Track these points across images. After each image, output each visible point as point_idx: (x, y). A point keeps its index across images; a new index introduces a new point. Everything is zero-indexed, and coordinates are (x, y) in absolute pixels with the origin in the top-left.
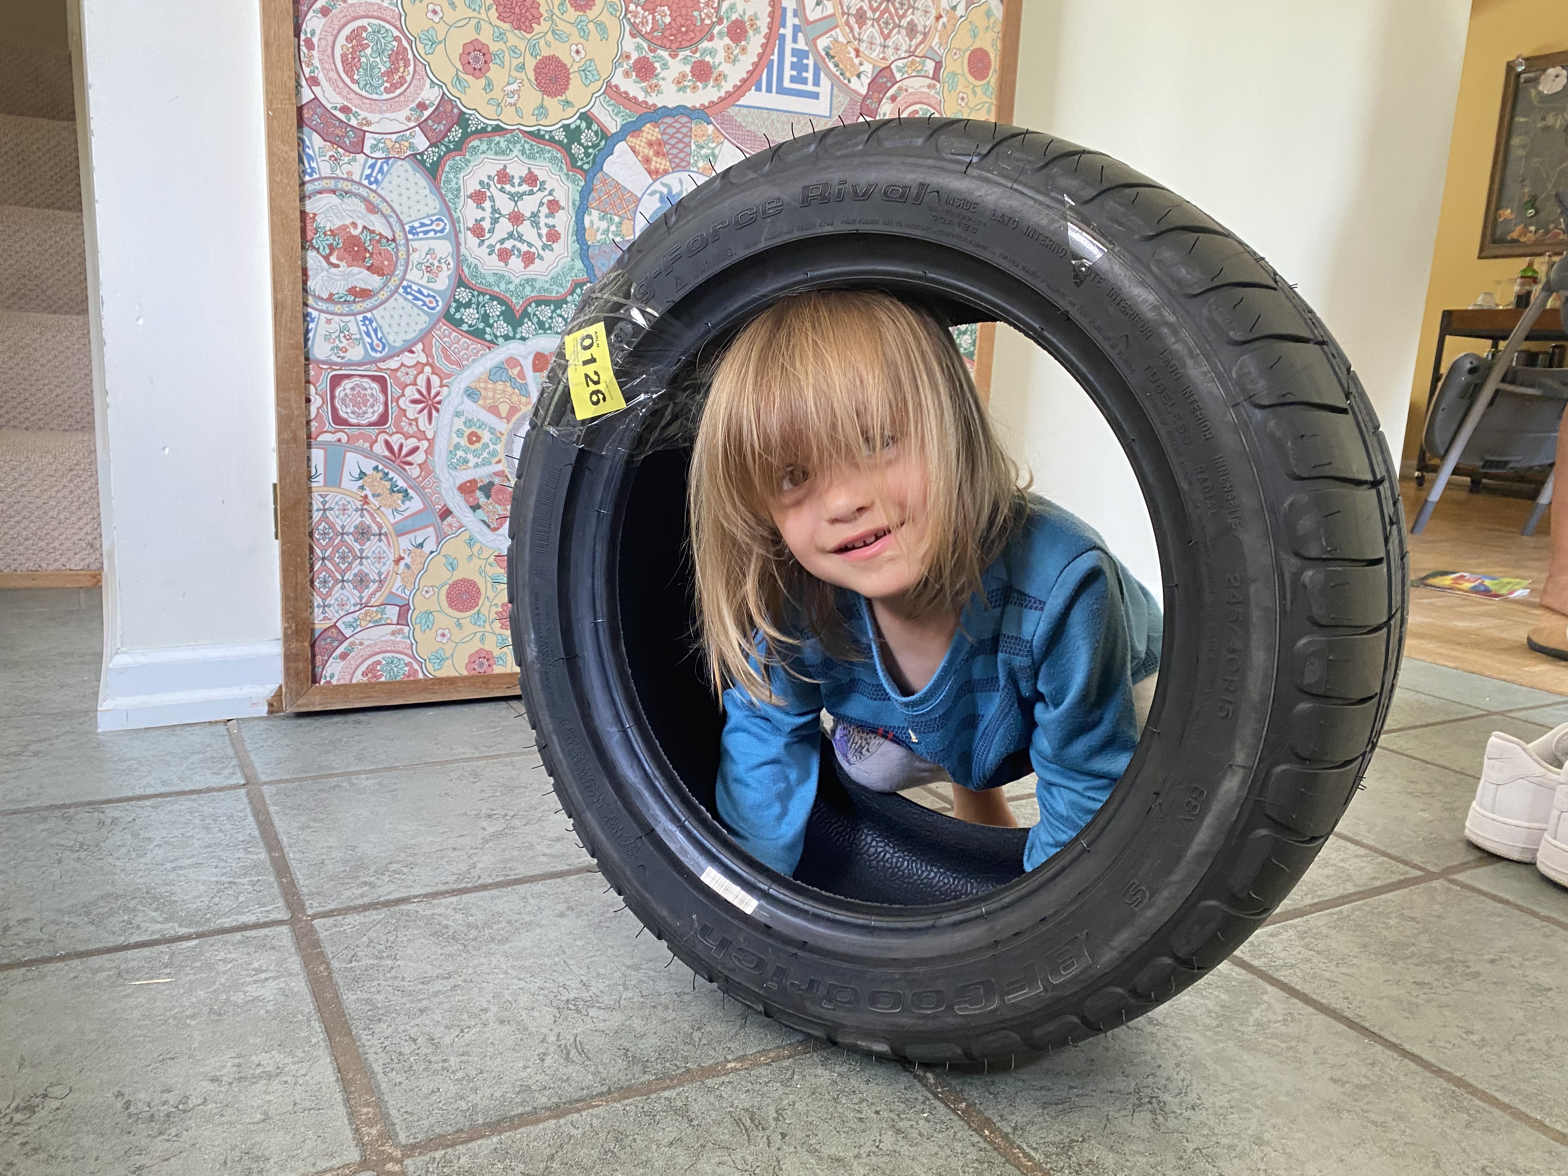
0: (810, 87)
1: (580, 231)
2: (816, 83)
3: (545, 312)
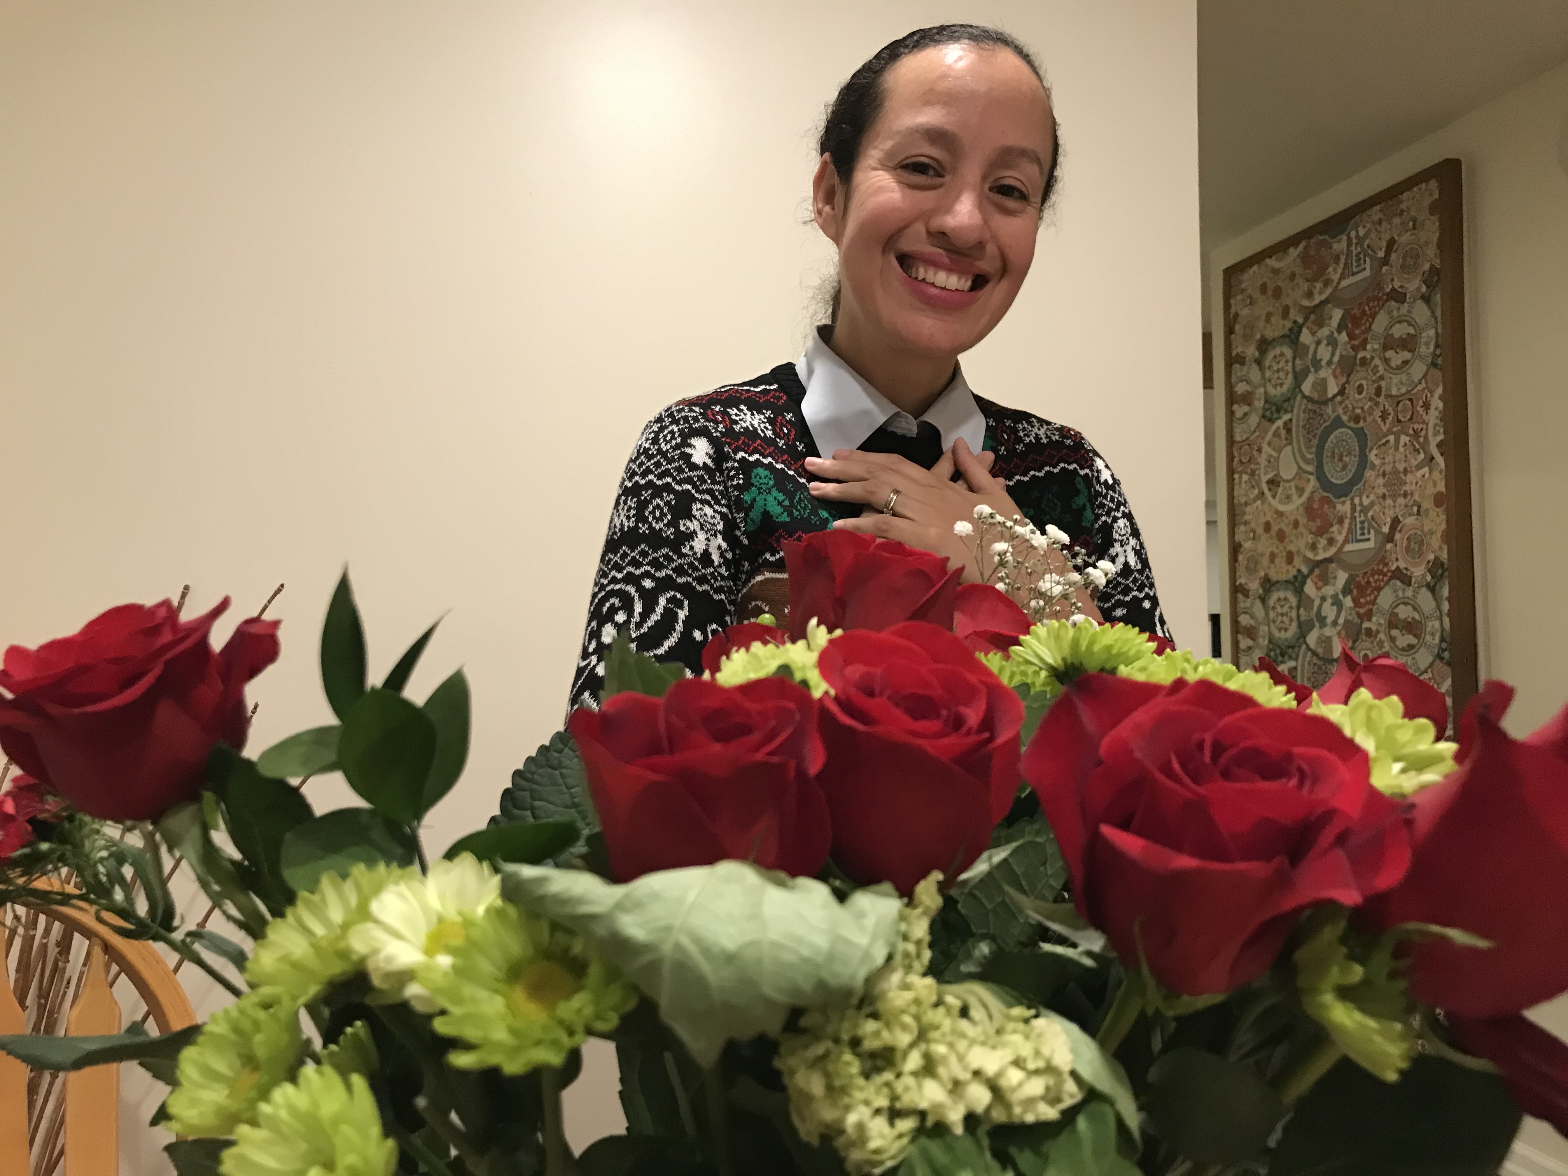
0: (1366, 536)
1: (1298, 616)
2: (1369, 533)
3: (1290, 651)
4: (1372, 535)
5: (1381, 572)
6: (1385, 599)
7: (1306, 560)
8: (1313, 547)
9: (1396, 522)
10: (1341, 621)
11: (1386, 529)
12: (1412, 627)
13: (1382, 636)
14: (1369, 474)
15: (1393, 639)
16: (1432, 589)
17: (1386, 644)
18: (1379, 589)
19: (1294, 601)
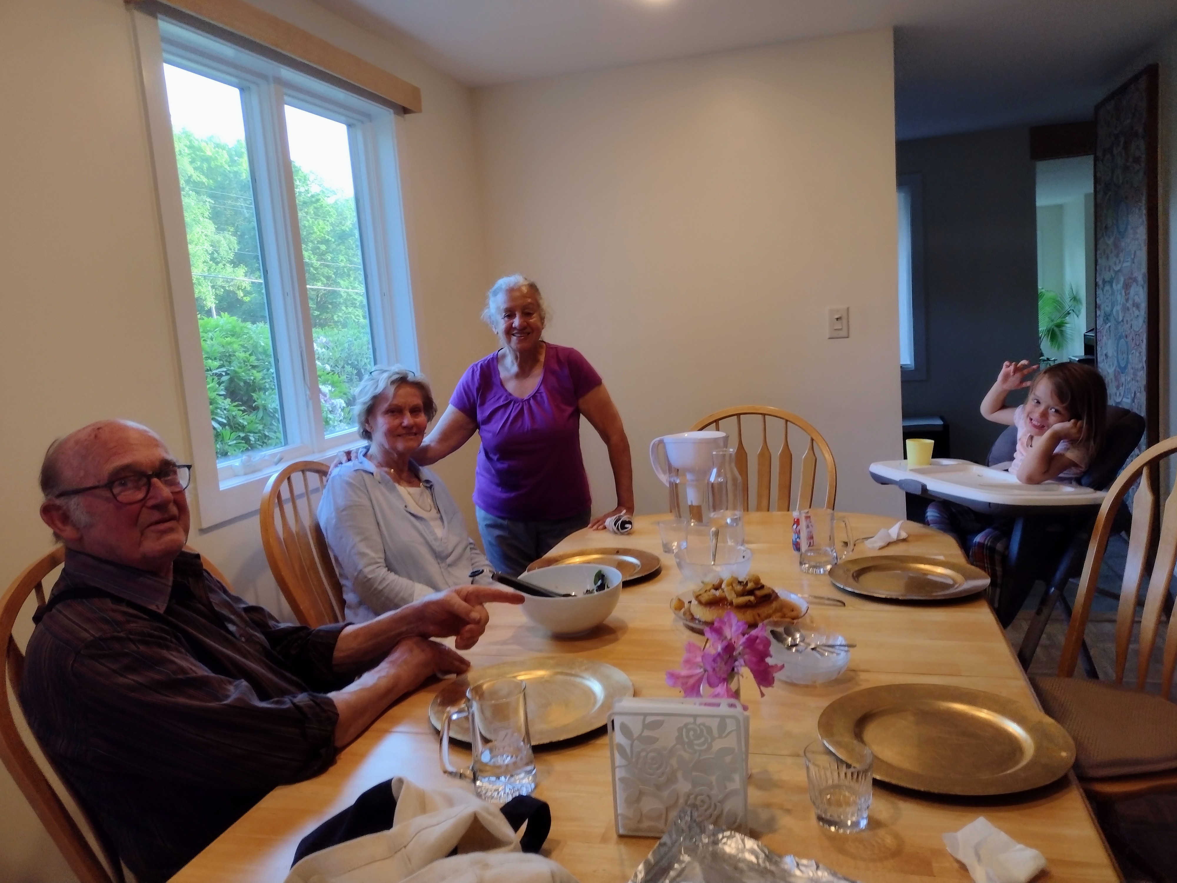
4: (1129, 259)
5: (1131, 278)
6: (1132, 291)
7: (1114, 270)
8: (1115, 264)
9: (1135, 252)
10: (1122, 303)
11: (1133, 257)
12: (1137, 306)
13: (1131, 311)
14: (1129, 227)
15: (1133, 312)
16: (1143, 288)
17: (1132, 314)
18: (1131, 286)
19: (1110, 291)
